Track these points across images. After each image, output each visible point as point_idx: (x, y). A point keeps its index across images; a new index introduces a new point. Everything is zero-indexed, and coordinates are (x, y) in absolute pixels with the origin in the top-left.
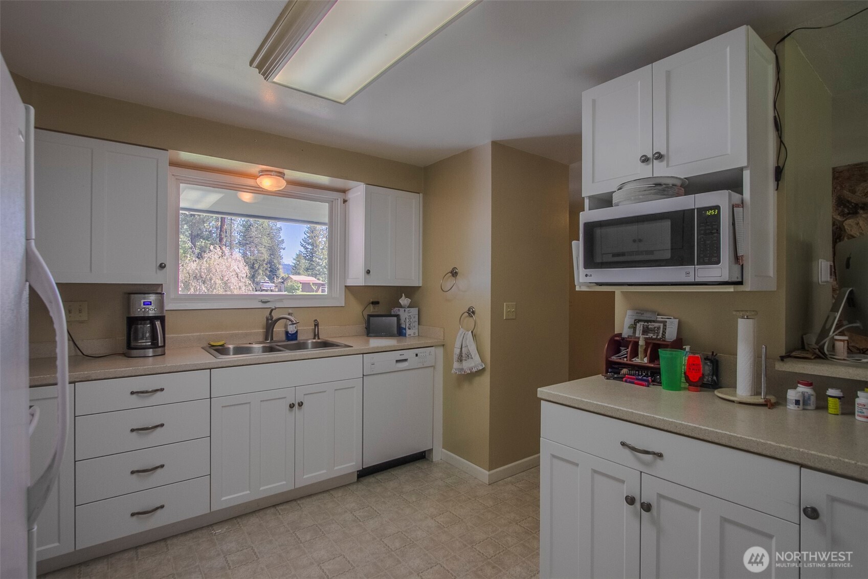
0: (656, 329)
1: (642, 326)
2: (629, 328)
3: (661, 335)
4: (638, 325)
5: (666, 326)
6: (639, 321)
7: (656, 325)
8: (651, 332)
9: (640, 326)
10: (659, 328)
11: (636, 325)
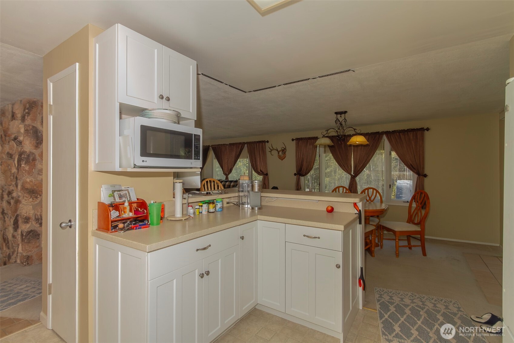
0: (125, 195)
1: (117, 194)
2: (109, 197)
3: (129, 198)
4: (115, 194)
5: (129, 192)
6: (115, 191)
7: (124, 192)
8: (123, 197)
9: (116, 194)
10: (126, 194)
11: (114, 194)
